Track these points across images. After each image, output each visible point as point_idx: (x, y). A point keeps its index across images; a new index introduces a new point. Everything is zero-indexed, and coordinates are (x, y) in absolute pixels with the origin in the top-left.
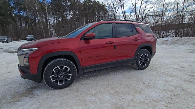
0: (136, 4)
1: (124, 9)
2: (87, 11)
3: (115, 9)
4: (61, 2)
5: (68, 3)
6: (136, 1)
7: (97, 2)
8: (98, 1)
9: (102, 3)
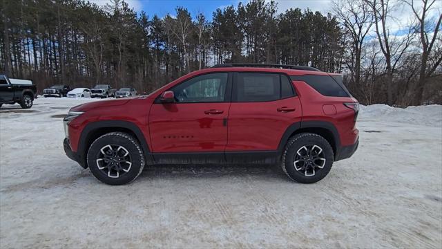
0: (425, 11)
1: (386, 26)
2: (286, 38)
3: (360, 28)
4: (233, 21)
5: (245, 21)
6: (426, 3)
7: (314, 14)
8: (317, 13)
9: (326, 16)
